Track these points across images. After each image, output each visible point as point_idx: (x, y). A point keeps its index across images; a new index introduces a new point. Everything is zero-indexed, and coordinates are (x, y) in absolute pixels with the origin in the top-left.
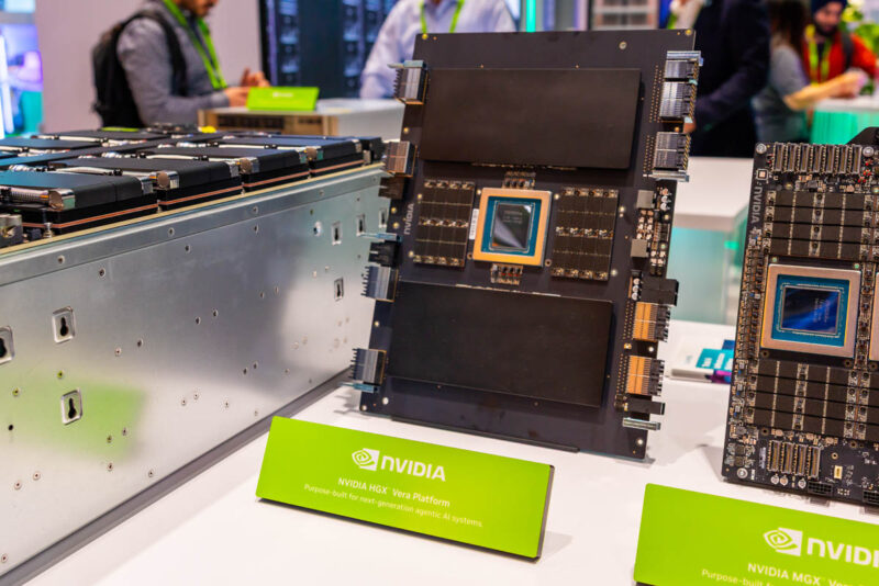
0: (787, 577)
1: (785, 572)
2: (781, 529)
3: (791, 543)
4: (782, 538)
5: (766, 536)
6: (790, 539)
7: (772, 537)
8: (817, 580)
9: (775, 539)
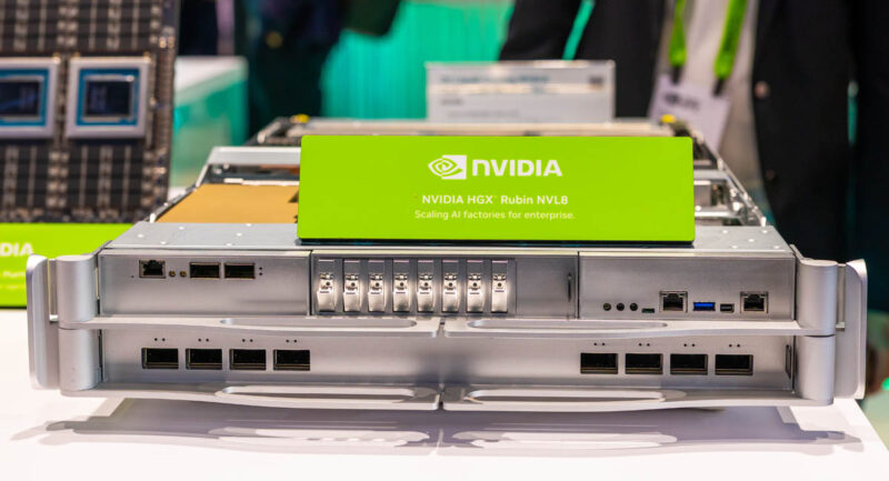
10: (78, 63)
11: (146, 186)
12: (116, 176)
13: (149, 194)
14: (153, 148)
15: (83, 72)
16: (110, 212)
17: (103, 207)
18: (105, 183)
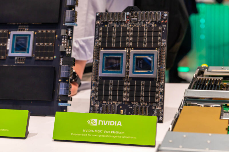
0: (93, 132)
1: (93, 130)
2: (92, 119)
3: (94, 122)
4: (92, 121)
5: (88, 122)
6: (94, 121)
7: (89, 122)
8: (101, 131)
9: (90, 122)
10: (133, 51)
11: (157, 95)
12: (146, 91)
13: (158, 98)
14: (159, 81)
15: (135, 55)
16: (144, 104)
17: (142, 102)
18: (142, 93)
